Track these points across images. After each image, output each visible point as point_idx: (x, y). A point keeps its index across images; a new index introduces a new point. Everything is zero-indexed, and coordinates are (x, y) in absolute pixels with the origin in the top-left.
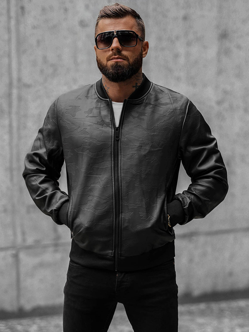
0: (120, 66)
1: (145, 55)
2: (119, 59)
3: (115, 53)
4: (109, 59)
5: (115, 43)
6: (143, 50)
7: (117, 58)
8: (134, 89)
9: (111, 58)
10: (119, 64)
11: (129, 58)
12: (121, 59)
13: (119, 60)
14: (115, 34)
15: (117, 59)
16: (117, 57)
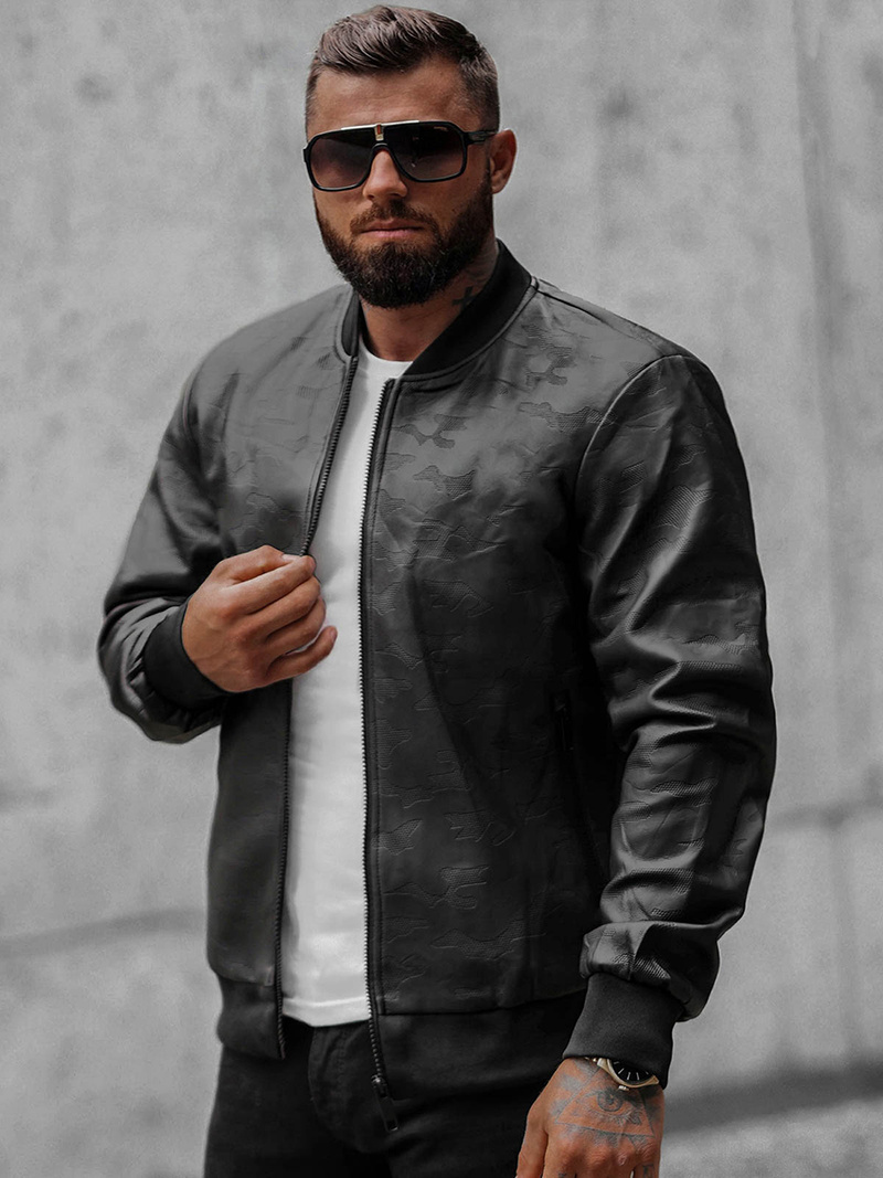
0: (403, 256)
1: (503, 181)
2: (398, 229)
3: (382, 210)
4: (359, 228)
5: (382, 175)
6: (493, 168)
7: (391, 229)
8: (457, 310)
9: (369, 225)
10: (398, 250)
11: (439, 221)
12: (404, 229)
13: (398, 234)
14: (380, 138)
15: (389, 230)
16: (390, 225)
